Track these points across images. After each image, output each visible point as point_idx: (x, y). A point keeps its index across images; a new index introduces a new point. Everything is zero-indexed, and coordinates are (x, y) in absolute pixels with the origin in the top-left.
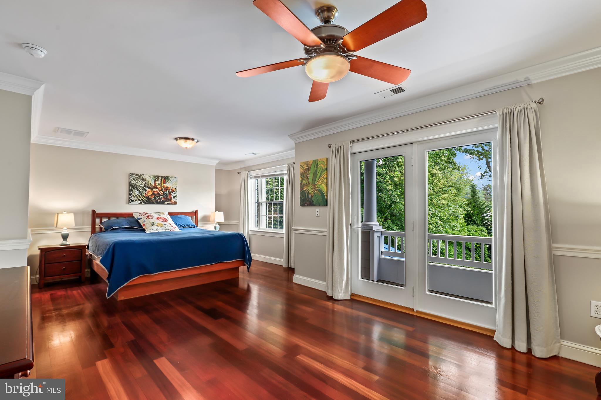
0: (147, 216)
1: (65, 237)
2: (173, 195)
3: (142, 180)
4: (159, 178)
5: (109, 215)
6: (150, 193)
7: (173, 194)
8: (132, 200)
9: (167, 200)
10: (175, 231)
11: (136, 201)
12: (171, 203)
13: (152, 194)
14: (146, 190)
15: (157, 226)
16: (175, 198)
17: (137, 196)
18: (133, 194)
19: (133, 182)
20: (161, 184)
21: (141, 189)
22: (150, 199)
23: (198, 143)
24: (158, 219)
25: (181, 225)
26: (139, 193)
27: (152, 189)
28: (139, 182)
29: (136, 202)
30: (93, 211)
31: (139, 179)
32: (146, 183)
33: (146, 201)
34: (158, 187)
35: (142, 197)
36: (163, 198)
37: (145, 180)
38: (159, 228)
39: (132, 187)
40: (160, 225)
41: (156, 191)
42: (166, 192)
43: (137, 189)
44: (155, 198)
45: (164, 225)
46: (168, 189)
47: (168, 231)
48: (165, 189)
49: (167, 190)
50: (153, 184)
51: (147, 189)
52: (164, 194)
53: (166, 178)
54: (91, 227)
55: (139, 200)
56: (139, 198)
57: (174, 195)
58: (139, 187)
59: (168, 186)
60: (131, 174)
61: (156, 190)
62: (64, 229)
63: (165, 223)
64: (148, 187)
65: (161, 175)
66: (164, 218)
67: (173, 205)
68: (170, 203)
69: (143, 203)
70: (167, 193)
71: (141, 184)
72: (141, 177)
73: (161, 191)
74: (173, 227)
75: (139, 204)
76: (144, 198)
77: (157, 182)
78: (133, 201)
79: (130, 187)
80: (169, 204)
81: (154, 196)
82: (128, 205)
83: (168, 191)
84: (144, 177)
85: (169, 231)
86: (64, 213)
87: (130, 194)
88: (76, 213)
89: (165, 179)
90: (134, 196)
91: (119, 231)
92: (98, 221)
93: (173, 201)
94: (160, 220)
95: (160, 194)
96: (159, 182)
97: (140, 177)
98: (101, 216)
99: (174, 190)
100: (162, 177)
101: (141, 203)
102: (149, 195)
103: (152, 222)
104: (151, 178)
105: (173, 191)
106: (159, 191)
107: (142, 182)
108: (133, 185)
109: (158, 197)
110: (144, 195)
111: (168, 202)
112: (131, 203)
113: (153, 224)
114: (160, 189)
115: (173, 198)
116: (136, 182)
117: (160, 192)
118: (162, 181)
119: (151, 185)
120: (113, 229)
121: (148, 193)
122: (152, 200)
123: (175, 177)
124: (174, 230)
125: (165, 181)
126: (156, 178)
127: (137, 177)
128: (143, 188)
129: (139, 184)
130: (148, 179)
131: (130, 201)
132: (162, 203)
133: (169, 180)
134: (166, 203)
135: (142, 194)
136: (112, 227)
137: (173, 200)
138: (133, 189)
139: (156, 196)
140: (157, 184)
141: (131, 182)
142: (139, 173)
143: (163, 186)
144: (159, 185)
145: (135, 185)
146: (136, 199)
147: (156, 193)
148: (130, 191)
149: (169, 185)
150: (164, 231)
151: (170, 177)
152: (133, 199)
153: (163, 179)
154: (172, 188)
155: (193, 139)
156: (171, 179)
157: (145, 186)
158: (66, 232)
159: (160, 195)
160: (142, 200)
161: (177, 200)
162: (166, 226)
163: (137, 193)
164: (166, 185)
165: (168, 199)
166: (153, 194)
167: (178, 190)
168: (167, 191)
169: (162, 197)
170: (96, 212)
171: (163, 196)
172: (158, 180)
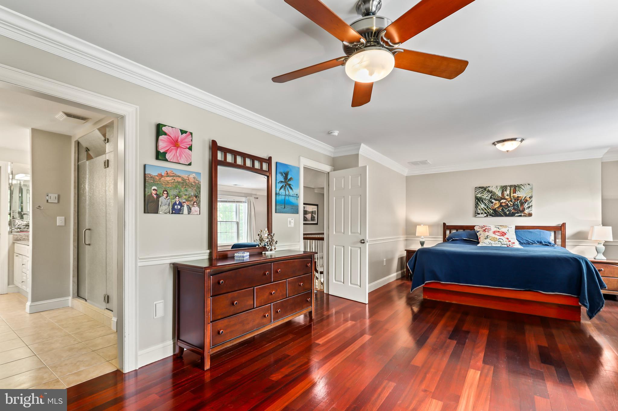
0: (484, 229)
1: (422, 243)
2: (526, 206)
3: (488, 192)
4: (507, 188)
5: (457, 228)
6: (496, 204)
7: (526, 204)
8: (477, 213)
9: (518, 212)
10: (515, 247)
11: (482, 213)
12: (524, 215)
13: (499, 206)
14: (492, 203)
15: (490, 239)
16: (529, 208)
17: (483, 209)
18: (479, 207)
19: (479, 195)
20: (510, 194)
21: (486, 202)
22: (497, 211)
23: (523, 142)
24: (494, 232)
25: (528, 241)
26: (485, 206)
27: (499, 201)
28: (485, 194)
29: (482, 215)
30: (444, 224)
31: (485, 192)
32: (492, 195)
33: (493, 213)
34: (507, 197)
35: (488, 210)
36: (513, 209)
37: (491, 192)
38: (492, 242)
39: (478, 200)
40: (494, 239)
41: (505, 203)
42: (516, 203)
43: (483, 202)
44: (502, 210)
45: (499, 239)
46: (520, 198)
47: (504, 246)
48: (515, 200)
49: (518, 200)
50: (500, 195)
51: (493, 201)
52: (514, 205)
53: (517, 187)
54: (443, 237)
55: (485, 213)
56: (485, 211)
57: (528, 206)
58: (485, 199)
59: (519, 196)
60: (476, 187)
61: (505, 200)
62: (422, 237)
63: (502, 237)
64: (494, 199)
65: (510, 184)
66: (503, 231)
67: (527, 217)
68: (522, 214)
69: (490, 216)
70: (519, 203)
71: (487, 197)
72: (487, 189)
73: (510, 202)
74: (510, 243)
75: (485, 217)
76: (491, 211)
77: (505, 192)
78: (479, 214)
79: (476, 200)
80: (521, 216)
81: (501, 208)
82: (474, 218)
83: (520, 201)
84: (490, 189)
85: (506, 246)
86: (422, 225)
87: (476, 207)
88: (431, 226)
89: (515, 188)
90: (480, 209)
91: (458, 242)
92: (448, 232)
93: (527, 213)
94: (497, 233)
95: (509, 205)
96: (508, 192)
97: (485, 189)
98: (451, 228)
99: (528, 199)
100: (511, 186)
101: (487, 216)
102: (496, 207)
103: (486, 235)
104: (498, 189)
105: (527, 201)
106: (507, 202)
107: (488, 194)
108: (479, 198)
109: (506, 209)
110: (491, 207)
111: (519, 214)
112: (477, 216)
113: (487, 237)
114: (509, 199)
115: (526, 209)
116: (482, 194)
117: (509, 204)
118: (512, 191)
119: (498, 197)
120: (453, 240)
121: (494, 205)
122: (499, 213)
123: (529, 184)
124: (512, 246)
125: (516, 190)
126: (504, 188)
127: (483, 190)
128: (489, 200)
129: (484, 197)
130: (494, 190)
131: (476, 214)
132: (512, 215)
133: (521, 189)
134: (516, 215)
135: (488, 207)
136: (452, 238)
137: (527, 211)
138: (478, 202)
139: (505, 208)
140: (505, 195)
141: (477, 196)
142: (485, 186)
143: (513, 196)
144: (507, 195)
145: (481, 198)
146: (482, 212)
147: (503, 204)
148: (476, 205)
149: (520, 194)
150: (500, 245)
151: (522, 185)
152: (479, 212)
153: (512, 189)
154: (525, 198)
155: (514, 139)
156: (523, 187)
157: (491, 198)
158: (423, 240)
159: (509, 207)
160: (488, 212)
161: (533, 211)
162: (501, 241)
163: (483, 206)
164: (516, 195)
165: (520, 210)
166: (501, 205)
167: (533, 199)
168: (518, 202)
169: (511, 208)
170: (447, 225)
171: (513, 207)
172: (506, 191)
